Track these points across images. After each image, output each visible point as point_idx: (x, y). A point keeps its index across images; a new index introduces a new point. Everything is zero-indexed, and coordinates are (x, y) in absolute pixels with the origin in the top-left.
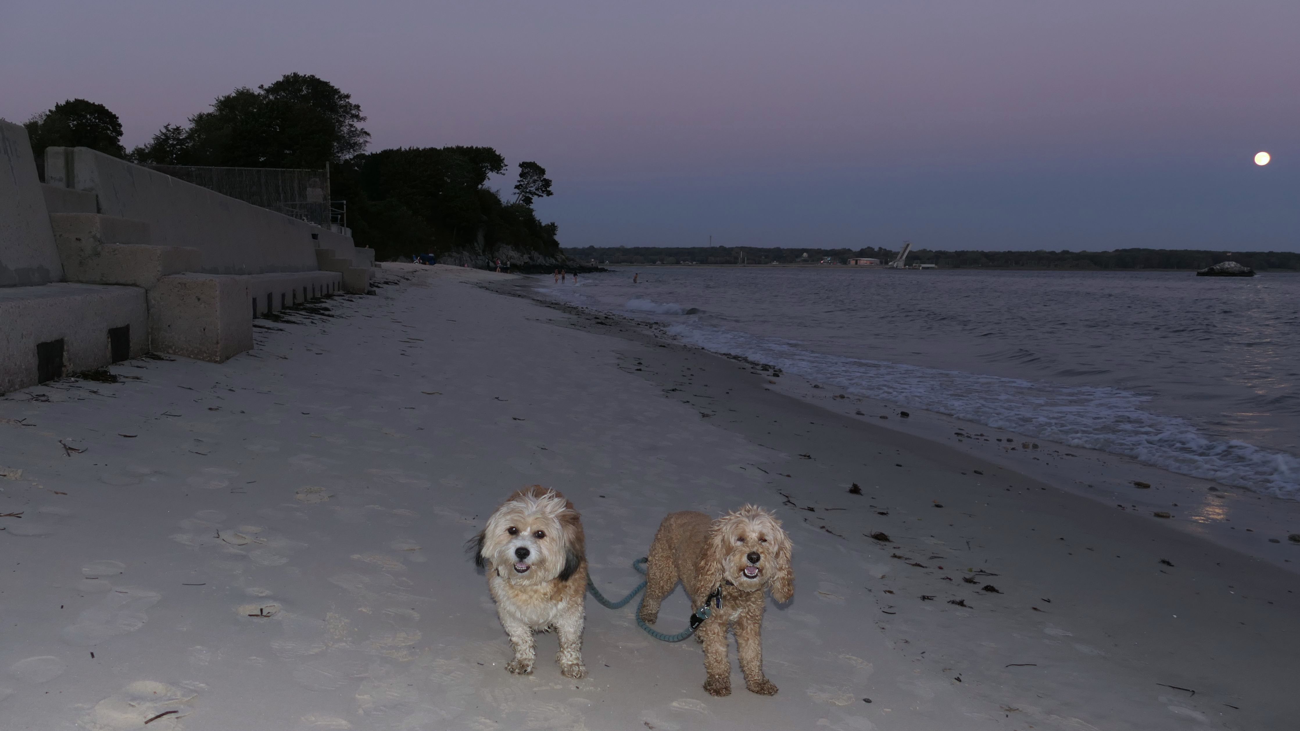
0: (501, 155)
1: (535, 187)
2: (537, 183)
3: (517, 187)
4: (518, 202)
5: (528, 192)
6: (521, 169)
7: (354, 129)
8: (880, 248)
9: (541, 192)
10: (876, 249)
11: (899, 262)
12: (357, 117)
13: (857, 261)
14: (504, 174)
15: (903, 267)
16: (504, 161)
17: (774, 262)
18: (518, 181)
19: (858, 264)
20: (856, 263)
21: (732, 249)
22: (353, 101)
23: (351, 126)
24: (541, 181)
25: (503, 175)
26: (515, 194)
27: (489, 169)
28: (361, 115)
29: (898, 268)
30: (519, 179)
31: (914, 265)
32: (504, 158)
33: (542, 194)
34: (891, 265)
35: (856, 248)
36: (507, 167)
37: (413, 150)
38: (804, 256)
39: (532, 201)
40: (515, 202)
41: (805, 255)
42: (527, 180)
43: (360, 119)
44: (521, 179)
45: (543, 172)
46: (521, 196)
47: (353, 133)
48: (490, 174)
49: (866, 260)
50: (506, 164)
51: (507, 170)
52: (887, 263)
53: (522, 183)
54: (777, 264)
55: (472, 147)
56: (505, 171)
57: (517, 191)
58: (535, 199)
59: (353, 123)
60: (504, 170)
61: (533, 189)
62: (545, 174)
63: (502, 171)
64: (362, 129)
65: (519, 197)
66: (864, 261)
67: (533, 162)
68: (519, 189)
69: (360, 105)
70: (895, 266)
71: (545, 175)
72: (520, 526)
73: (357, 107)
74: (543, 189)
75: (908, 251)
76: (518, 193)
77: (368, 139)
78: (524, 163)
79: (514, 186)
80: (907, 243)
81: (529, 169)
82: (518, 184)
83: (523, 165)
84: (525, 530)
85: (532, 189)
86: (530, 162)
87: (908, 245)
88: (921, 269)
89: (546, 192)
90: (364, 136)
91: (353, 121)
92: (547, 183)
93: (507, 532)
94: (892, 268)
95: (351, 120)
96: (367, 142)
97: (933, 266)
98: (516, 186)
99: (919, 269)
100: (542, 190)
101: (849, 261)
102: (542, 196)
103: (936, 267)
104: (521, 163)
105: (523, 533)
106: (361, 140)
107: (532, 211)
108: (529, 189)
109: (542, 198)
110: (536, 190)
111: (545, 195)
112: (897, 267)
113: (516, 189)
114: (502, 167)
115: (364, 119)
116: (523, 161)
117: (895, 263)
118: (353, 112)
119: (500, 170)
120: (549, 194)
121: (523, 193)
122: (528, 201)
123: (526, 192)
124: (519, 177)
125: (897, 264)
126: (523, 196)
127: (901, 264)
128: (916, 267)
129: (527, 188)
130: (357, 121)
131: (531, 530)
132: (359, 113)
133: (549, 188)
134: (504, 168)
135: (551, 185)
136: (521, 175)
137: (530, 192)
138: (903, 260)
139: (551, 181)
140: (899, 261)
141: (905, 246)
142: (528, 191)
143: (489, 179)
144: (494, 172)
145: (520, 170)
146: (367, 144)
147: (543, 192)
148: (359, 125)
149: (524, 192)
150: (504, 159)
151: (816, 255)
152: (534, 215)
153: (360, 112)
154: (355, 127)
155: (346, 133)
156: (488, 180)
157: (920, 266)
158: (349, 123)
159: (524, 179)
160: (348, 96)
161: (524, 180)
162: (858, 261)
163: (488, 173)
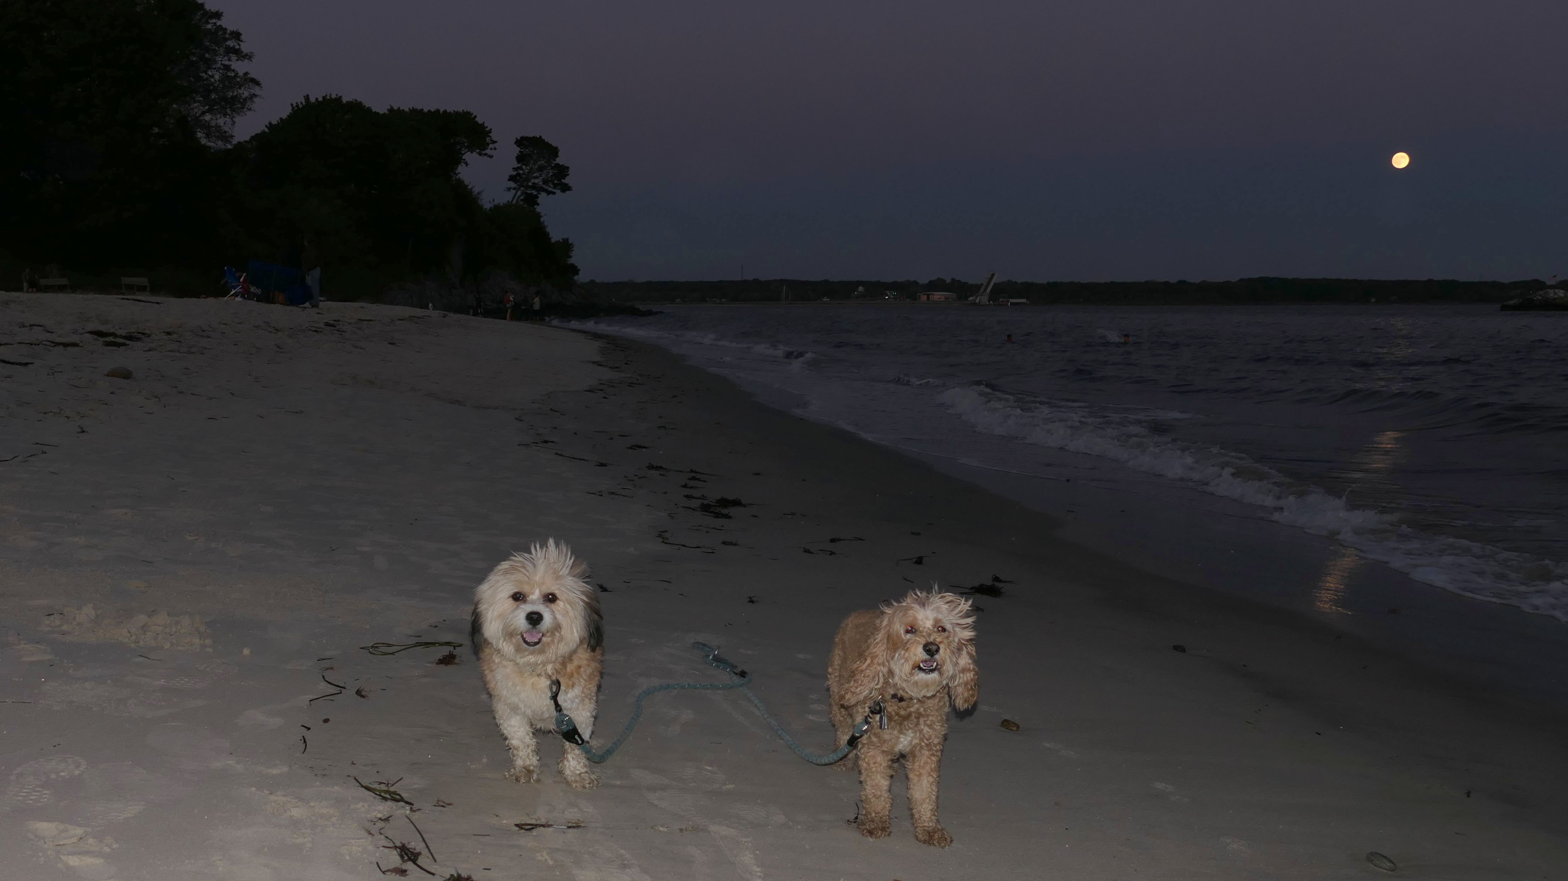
0: (486, 125)
1: (541, 178)
2: (545, 172)
3: (512, 178)
4: (514, 202)
5: (530, 187)
6: (519, 149)
7: (233, 75)
8: (953, 280)
9: (552, 186)
10: (948, 281)
11: (982, 297)
12: (237, 52)
13: (928, 296)
14: (491, 157)
15: (987, 303)
16: (491, 134)
17: (824, 298)
18: (513, 169)
19: (930, 299)
20: (928, 299)
21: (768, 283)
22: (228, 23)
23: (227, 68)
24: (553, 168)
25: (489, 158)
26: (509, 189)
27: (466, 147)
28: (245, 48)
29: (981, 304)
30: (516, 165)
31: (1001, 300)
32: (491, 129)
33: (554, 190)
34: (973, 300)
35: (923, 280)
36: (496, 144)
37: (331, 99)
38: (860, 290)
39: (538, 202)
40: (510, 201)
41: (861, 288)
42: (528, 168)
43: (243, 57)
44: (519, 165)
45: (554, 152)
46: (519, 193)
47: (231, 80)
48: (468, 156)
49: (940, 295)
50: (494, 139)
51: (495, 149)
52: (966, 298)
53: (521, 172)
54: (827, 301)
55: (438, 111)
56: (493, 151)
57: (512, 184)
58: (542, 197)
59: (230, 63)
60: (491, 149)
61: (539, 181)
62: (558, 157)
63: (488, 151)
64: (246, 74)
65: (516, 194)
66: (937, 296)
67: (538, 137)
68: (515, 182)
69: (241, 32)
70: (977, 301)
71: (557, 159)
72: (526, 589)
73: (237, 35)
74: (555, 182)
75: (993, 284)
76: (514, 189)
77: (256, 90)
78: (522, 138)
79: (508, 177)
80: (993, 272)
81: (531, 149)
82: (514, 173)
83: (521, 142)
84: (533, 593)
85: (536, 181)
86: (534, 137)
87: (993, 275)
88: (1009, 305)
89: (560, 186)
90: (251, 86)
91: (229, 60)
92: (563, 171)
93: (511, 599)
94: (974, 304)
95: (226, 58)
96: (255, 95)
97: (1024, 300)
98: (510, 176)
99: (1007, 305)
100: (554, 184)
101: (919, 296)
102: (554, 193)
103: (1028, 302)
104: (519, 138)
105: (531, 597)
106: (245, 92)
107: (538, 216)
108: (533, 181)
109: (553, 196)
110: (544, 183)
111: (558, 192)
112: (980, 302)
113: (511, 182)
114: (488, 144)
115: (249, 57)
116: (521, 136)
117: (977, 297)
118: (231, 43)
119: (484, 150)
120: (566, 188)
121: (522, 188)
122: (532, 200)
123: (528, 187)
124: (516, 162)
125: (980, 299)
126: (523, 193)
127: (984, 299)
128: (1003, 303)
129: (530, 180)
130: (237, 60)
131: (540, 591)
132: (239, 45)
133: (564, 179)
134: (491, 146)
135: (568, 175)
136: (520, 159)
137: (534, 187)
138: (987, 294)
139: (568, 168)
140: (982, 295)
141: (989, 276)
142: (530, 184)
143: (467, 164)
144: (474, 153)
145: (517, 150)
146: (255, 99)
147: (555, 187)
148: (239, 67)
149: (523, 186)
150: (490, 131)
151: (875, 289)
152: (542, 221)
153: (241, 43)
154: (233, 71)
155: (219, 81)
156: (465, 165)
157: (1009, 301)
158: (223, 62)
159: (524, 165)
160: (218, 15)
161: (524, 167)
162: (930, 296)
163: (464, 154)
